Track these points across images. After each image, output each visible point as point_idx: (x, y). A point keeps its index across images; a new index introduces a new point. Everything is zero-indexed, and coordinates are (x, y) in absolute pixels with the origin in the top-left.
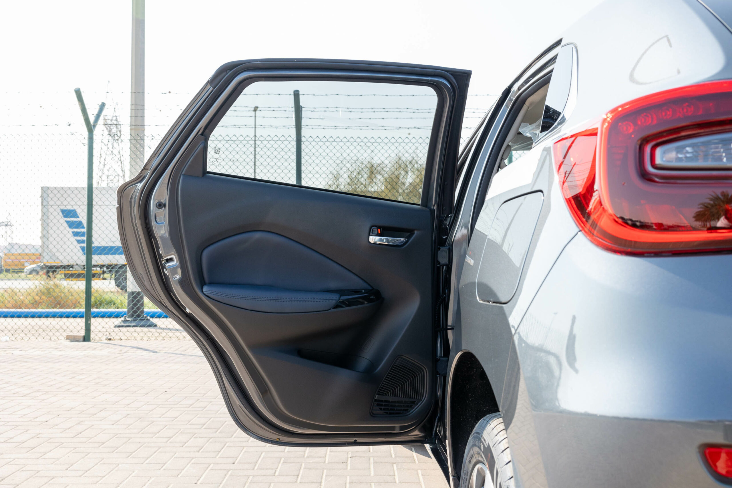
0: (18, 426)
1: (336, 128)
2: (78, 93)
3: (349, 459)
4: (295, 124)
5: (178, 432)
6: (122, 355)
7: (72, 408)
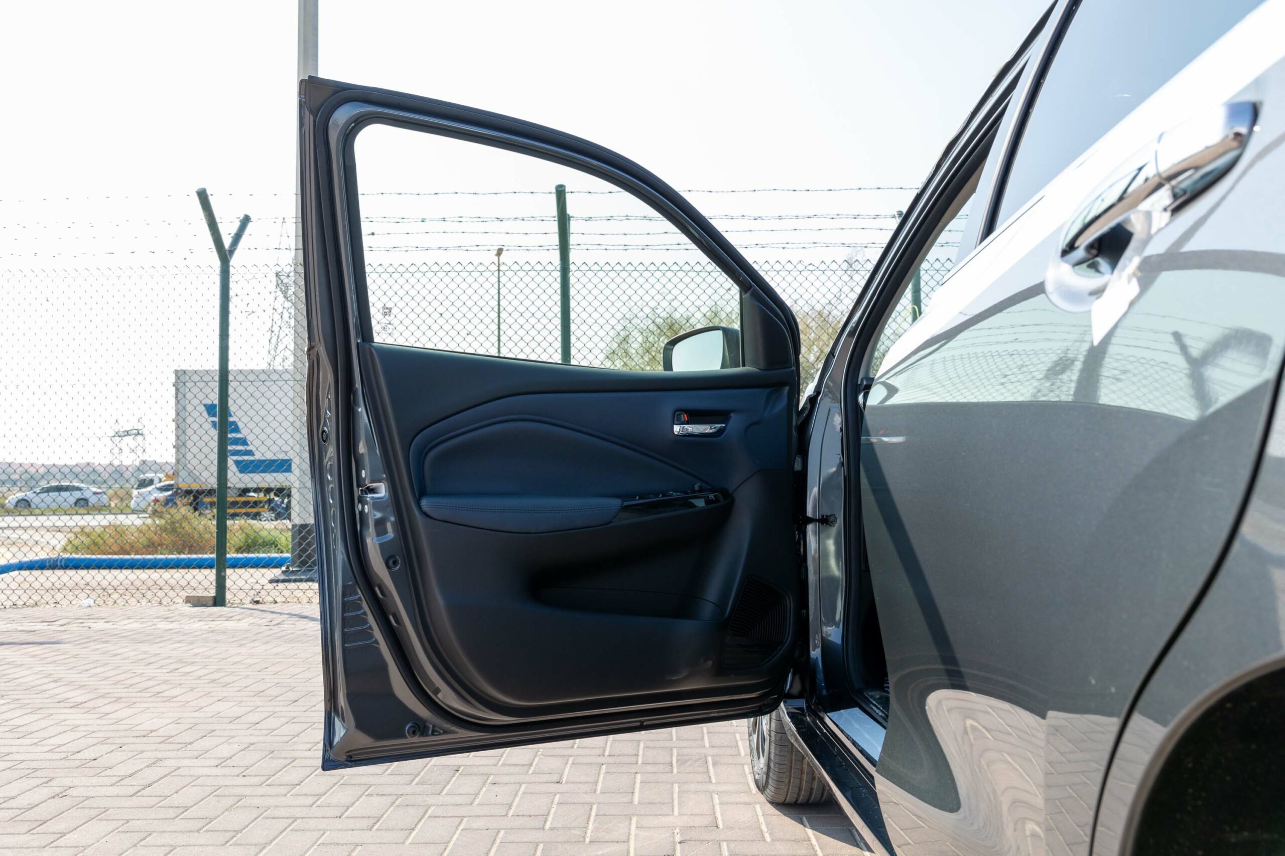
0: (36, 770)
1: (626, 248)
2: (203, 196)
3: (678, 846)
4: (557, 242)
5: (337, 783)
6: (271, 629)
7: (152, 731)
